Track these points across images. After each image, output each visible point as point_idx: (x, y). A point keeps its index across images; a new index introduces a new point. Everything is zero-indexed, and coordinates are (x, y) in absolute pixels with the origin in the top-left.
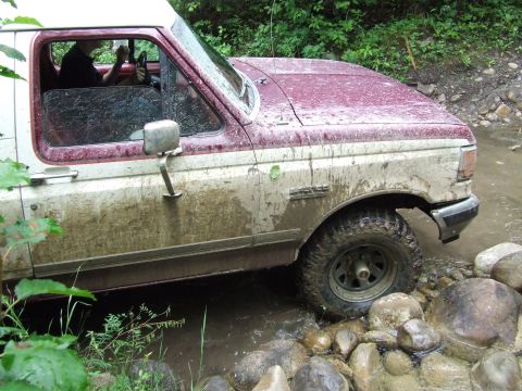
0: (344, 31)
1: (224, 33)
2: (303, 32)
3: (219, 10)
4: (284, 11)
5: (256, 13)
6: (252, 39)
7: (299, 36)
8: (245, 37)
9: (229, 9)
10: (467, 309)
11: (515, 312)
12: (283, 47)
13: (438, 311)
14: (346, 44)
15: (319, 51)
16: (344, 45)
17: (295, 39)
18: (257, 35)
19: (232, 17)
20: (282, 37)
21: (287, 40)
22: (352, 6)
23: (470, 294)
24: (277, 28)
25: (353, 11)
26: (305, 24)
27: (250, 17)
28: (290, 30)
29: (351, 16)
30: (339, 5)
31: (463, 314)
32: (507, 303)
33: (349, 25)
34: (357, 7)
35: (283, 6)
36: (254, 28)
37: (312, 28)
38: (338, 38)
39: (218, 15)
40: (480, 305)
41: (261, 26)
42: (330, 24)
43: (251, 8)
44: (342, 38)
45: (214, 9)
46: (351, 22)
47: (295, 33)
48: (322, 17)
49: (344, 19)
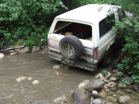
0: (41, 28)
1: (8, 30)
2: (31, 29)
3: (6, 24)
4: (25, 24)
5: (17, 24)
6: (17, 31)
7: (29, 30)
8: (14, 31)
9: (9, 23)
10: (78, 99)
11: (90, 97)
12: (25, 33)
13: (71, 100)
14: (42, 31)
15: (35, 34)
16: (42, 32)
17: (28, 31)
18: (18, 30)
19: (11, 25)
20: (25, 31)
21: (26, 31)
22: (43, 22)
23: (78, 94)
24: (23, 28)
25: (43, 23)
26: (31, 27)
27: (16, 25)
28: (27, 28)
29: (43, 24)
30: (40, 22)
31: (77, 100)
32: (87, 95)
33: (43, 27)
34: (44, 22)
35: (24, 22)
36: (17, 28)
37: (33, 28)
38: (40, 30)
39: (6, 25)
40: (81, 97)
41: (19, 28)
42: (38, 27)
43: (16, 23)
44: (41, 30)
45: (5, 23)
46: (43, 26)
47: (28, 29)
48: (35, 25)
49: (41, 25)
